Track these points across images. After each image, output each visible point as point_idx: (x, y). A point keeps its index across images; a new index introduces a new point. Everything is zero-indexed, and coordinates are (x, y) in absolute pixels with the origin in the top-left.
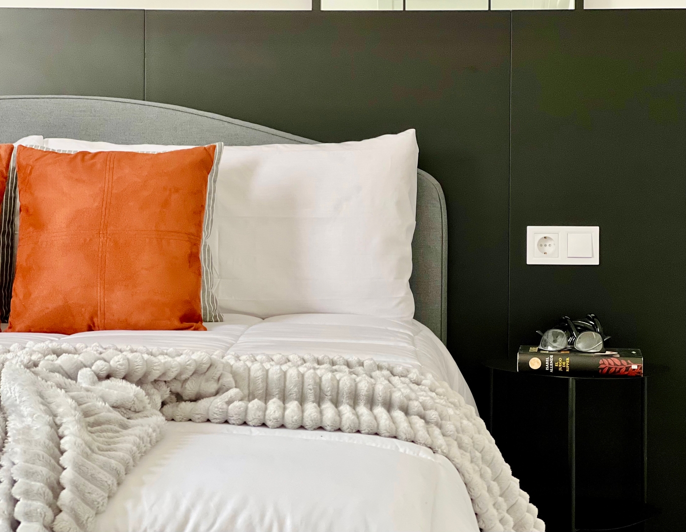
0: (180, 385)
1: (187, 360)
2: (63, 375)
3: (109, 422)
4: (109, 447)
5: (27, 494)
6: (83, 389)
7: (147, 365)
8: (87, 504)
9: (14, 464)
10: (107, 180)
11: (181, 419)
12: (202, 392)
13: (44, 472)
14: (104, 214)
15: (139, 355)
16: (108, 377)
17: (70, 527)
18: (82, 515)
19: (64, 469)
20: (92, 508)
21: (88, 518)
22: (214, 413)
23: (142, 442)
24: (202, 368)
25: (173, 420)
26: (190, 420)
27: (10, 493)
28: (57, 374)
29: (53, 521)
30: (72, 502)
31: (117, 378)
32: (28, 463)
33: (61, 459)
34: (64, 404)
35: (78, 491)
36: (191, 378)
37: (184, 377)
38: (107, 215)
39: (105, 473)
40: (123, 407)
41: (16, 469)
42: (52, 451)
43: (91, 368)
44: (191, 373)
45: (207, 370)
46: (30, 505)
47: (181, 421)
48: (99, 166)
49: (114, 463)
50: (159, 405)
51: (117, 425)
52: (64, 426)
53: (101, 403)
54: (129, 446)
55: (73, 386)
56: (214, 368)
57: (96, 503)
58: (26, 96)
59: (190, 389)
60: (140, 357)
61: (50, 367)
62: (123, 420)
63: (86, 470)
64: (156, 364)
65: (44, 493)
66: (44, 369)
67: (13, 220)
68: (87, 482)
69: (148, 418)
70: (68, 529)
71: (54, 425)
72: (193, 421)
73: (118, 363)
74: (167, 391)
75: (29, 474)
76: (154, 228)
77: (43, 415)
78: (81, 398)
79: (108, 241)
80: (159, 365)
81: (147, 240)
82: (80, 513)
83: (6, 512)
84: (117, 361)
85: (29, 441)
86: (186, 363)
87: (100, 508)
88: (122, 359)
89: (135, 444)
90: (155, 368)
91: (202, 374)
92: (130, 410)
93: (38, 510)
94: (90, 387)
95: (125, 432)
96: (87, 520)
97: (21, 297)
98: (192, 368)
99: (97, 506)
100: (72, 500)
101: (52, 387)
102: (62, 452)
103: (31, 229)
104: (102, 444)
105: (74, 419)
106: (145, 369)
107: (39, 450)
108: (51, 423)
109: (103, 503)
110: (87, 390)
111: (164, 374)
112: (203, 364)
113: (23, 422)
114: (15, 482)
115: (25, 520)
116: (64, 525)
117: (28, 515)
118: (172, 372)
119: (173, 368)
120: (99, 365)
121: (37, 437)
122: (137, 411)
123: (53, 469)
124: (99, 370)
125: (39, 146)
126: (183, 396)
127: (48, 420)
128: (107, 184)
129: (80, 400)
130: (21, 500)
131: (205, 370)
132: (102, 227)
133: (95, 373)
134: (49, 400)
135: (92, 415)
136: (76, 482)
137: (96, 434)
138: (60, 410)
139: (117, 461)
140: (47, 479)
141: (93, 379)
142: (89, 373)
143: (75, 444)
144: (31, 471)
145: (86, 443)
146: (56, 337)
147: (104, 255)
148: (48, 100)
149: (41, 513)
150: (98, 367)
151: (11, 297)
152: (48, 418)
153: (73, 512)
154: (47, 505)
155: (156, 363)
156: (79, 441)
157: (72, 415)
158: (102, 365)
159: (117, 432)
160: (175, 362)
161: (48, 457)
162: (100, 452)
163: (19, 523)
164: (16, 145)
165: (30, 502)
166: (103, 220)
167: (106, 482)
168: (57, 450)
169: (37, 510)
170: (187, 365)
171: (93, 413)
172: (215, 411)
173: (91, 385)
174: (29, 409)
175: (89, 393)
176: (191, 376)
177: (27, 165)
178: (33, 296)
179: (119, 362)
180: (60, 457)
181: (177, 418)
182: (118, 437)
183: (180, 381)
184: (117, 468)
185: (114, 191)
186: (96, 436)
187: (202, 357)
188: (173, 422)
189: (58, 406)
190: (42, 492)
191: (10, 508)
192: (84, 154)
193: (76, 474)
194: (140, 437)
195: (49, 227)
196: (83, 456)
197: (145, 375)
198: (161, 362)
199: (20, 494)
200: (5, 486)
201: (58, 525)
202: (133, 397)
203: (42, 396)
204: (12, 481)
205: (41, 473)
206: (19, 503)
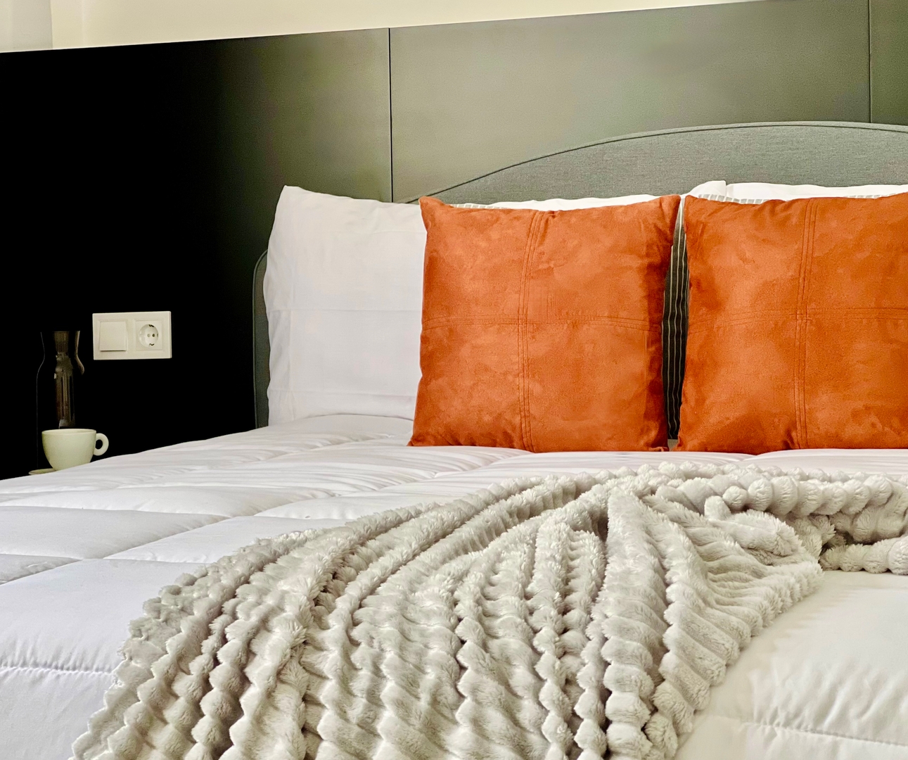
0: (849, 522)
1: (856, 487)
2: (685, 505)
3: (738, 567)
4: (732, 600)
5: (620, 655)
6: (708, 524)
7: (799, 494)
8: (698, 672)
9: (606, 617)
10: (806, 240)
11: (850, 568)
12: (880, 531)
13: (641, 629)
14: (802, 288)
15: (787, 480)
16: (745, 508)
17: (674, 700)
18: (691, 686)
19: (669, 625)
20: (705, 678)
21: (700, 690)
22: (896, 561)
23: (777, 595)
24: (879, 497)
25: (839, 569)
26: (863, 570)
27: (600, 654)
28: (676, 503)
29: (654, 692)
30: (677, 669)
31: (757, 510)
32: (623, 616)
33: (665, 612)
34: (675, 542)
35: (686, 655)
36: (863, 512)
37: (853, 510)
38: (806, 288)
39: (722, 633)
40: (762, 549)
41: (607, 624)
42: (655, 602)
43: (722, 497)
44: (863, 505)
45: (888, 501)
46: (623, 670)
47: (850, 571)
48: (794, 220)
49: (734, 621)
50: (819, 548)
51: (749, 573)
52: (672, 570)
53: (729, 542)
54: (758, 599)
55: (696, 519)
56: (897, 498)
57: (709, 672)
58: (703, 127)
59: (863, 526)
60: (789, 481)
61: (669, 495)
62: (757, 566)
63: (697, 627)
64: (812, 492)
65: (641, 656)
66: (662, 497)
67: (684, 298)
68: (697, 644)
69: (797, 565)
70: (672, 703)
71: (661, 568)
72: (867, 571)
73: (758, 490)
74: (830, 529)
75: (623, 631)
76: (873, 305)
77: (647, 557)
78: (705, 535)
79: (808, 324)
80: (815, 494)
81: (865, 321)
82: (687, 683)
83: (593, 679)
84: (757, 488)
85: (626, 589)
86: (855, 490)
87: (715, 678)
88: (763, 485)
89: (767, 597)
90: (810, 497)
91: (880, 506)
92: (772, 553)
93: (633, 677)
94: (719, 521)
95: (757, 581)
96: (697, 693)
97: (693, 403)
98: (864, 499)
99: (712, 675)
100: (677, 666)
101: (663, 520)
102: (667, 604)
103: (704, 309)
104: (725, 596)
105: (686, 562)
106: (795, 499)
107: (638, 601)
108: (656, 566)
109: (719, 672)
110: (715, 525)
111: (824, 506)
112: (880, 492)
113: (624, 564)
114: (606, 639)
115: (617, 690)
116: (666, 698)
117: (620, 683)
118: (835, 503)
119: (836, 498)
120: (733, 494)
121: (638, 584)
122: (782, 554)
123: (655, 625)
124: (731, 499)
125: (716, 196)
126: (854, 537)
127: (653, 562)
128: (805, 246)
129: (704, 538)
130: (613, 663)
131: (885, 502)
132: (799, 304)
133: (726, 503)
134: (659, 537)
135: (718, 559)
136: (683, 643)
137: (719, 583)
138: (671, 550)
139: (739, 618)
140: (646, 638)
141: (723, 510)
142: (718, 503)
143: (684, 594)
144: (625, 626)
145: (699, 594)
146: (738, 459)
147: (803, 343)
148: (732, 130)
149: (636, 681)
150: (731, 495)
151: (681, 403)
152: (654, 560)
153: (679, 682)
154: (645, 671)
155: (811, 490)
156: (689, 590)
157: (683, 556)
158: (736, 493)
159: (747, 581)
160: (838, 490)
161: (649, 609)
162: (718, 606)
163: (610, 693)
164: (683, 197)
165: (623, 666)
166: (800, 296)
167: (723, 645)
168: (661, 602)
169: (631, 676)
170: (857, 494)
171: (719, 555)
172: (896, 558)
173: (721, 520)
174: (632, 548)
175: (715, 529)
176: (864, 509)
177: (698, 221)
178: (707, 402)
179: (759, 488)
180: (665, 610)
181: (844, 566)
182: (746, 588)
183: (848, 515)
184: (738, 628)
185: (816, 255)
186: (718, 586)
187: (879, 483)
188: (839, 572)
189: (668, 545)
190: (638, 654)
191: (599, 674)
192: (774, 203)
193: (684, 633)
194: (775, 589)
195: (727, 307)
196: (694, 611)
197: (798, 506)
198: (819, 490)
199: (611, 655)
200: (593, 645)
201: (660, 697)
202: (776, 536)
203: (648, 532)
204: (601, 639)
205: (638, 630)
206: (610, 666)
